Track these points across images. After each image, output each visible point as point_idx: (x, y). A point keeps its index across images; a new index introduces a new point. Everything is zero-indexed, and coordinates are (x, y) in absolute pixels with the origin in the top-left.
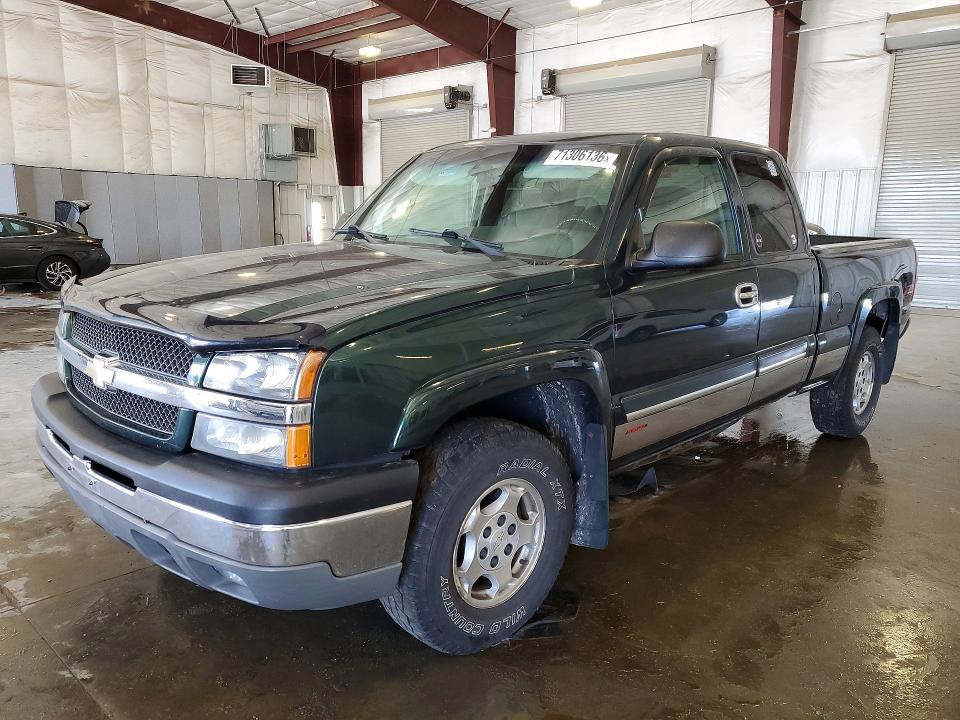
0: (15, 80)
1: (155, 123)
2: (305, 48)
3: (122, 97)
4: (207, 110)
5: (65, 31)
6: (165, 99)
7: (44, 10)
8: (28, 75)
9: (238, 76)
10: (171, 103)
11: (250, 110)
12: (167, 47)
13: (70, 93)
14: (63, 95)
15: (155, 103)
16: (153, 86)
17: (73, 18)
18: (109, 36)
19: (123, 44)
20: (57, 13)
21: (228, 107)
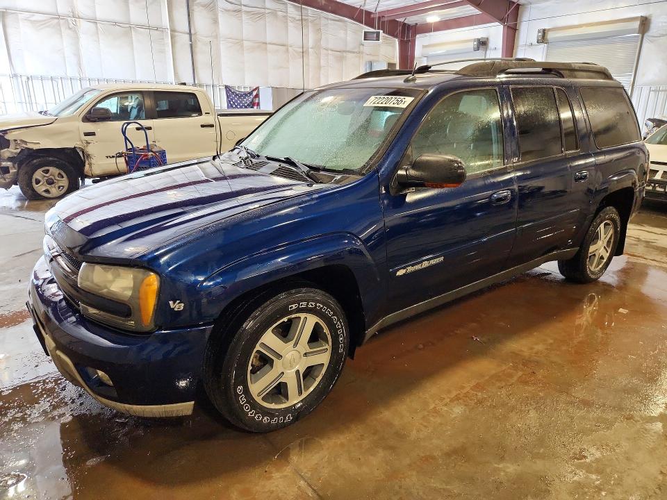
0: (270, 44)
1: (323, 63)
2: (392, 18)
3: (310, 50)
4: (345, 54)
5: (290, 17)
6: (327, 49)
7: (282, 7)
8: (274, 42)
9: (367, 36)
10: (330, 52)
11: (362, 53)
12: (329, 21)
13: (290, 49)
14: (287, 50)
15: (323, 52)
16: (323, 44)
17: (292, 10)
18: (307, 18)
19: (312, 22)
20: (287, 7)
21: (354, 52)
